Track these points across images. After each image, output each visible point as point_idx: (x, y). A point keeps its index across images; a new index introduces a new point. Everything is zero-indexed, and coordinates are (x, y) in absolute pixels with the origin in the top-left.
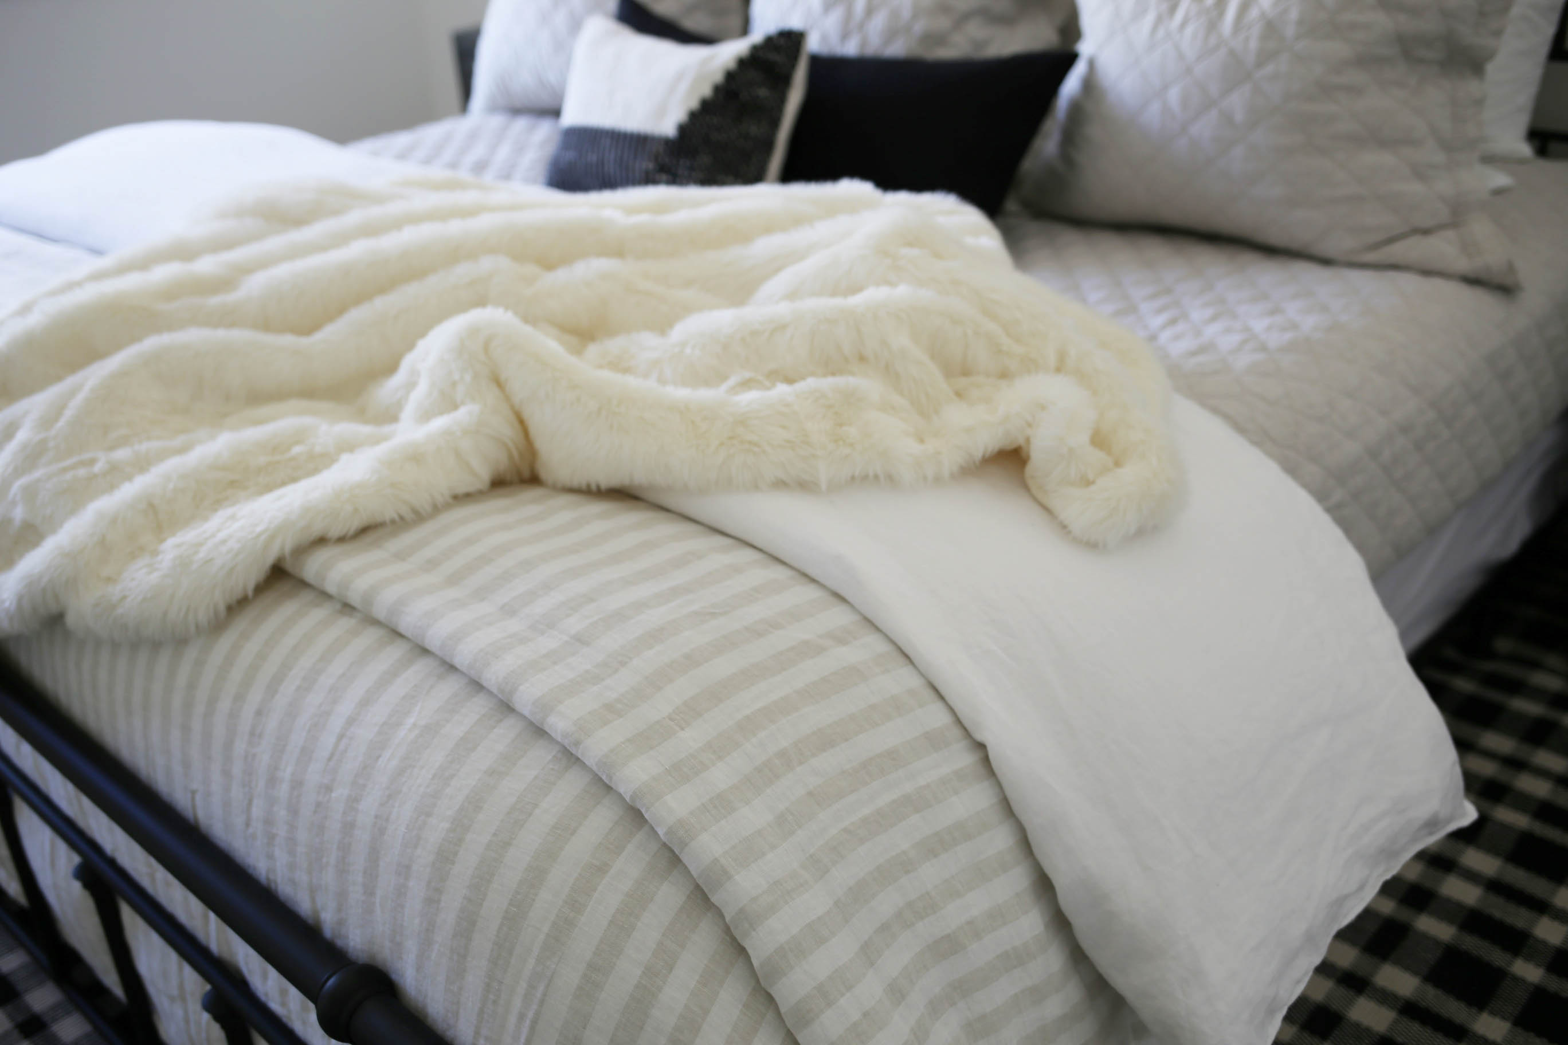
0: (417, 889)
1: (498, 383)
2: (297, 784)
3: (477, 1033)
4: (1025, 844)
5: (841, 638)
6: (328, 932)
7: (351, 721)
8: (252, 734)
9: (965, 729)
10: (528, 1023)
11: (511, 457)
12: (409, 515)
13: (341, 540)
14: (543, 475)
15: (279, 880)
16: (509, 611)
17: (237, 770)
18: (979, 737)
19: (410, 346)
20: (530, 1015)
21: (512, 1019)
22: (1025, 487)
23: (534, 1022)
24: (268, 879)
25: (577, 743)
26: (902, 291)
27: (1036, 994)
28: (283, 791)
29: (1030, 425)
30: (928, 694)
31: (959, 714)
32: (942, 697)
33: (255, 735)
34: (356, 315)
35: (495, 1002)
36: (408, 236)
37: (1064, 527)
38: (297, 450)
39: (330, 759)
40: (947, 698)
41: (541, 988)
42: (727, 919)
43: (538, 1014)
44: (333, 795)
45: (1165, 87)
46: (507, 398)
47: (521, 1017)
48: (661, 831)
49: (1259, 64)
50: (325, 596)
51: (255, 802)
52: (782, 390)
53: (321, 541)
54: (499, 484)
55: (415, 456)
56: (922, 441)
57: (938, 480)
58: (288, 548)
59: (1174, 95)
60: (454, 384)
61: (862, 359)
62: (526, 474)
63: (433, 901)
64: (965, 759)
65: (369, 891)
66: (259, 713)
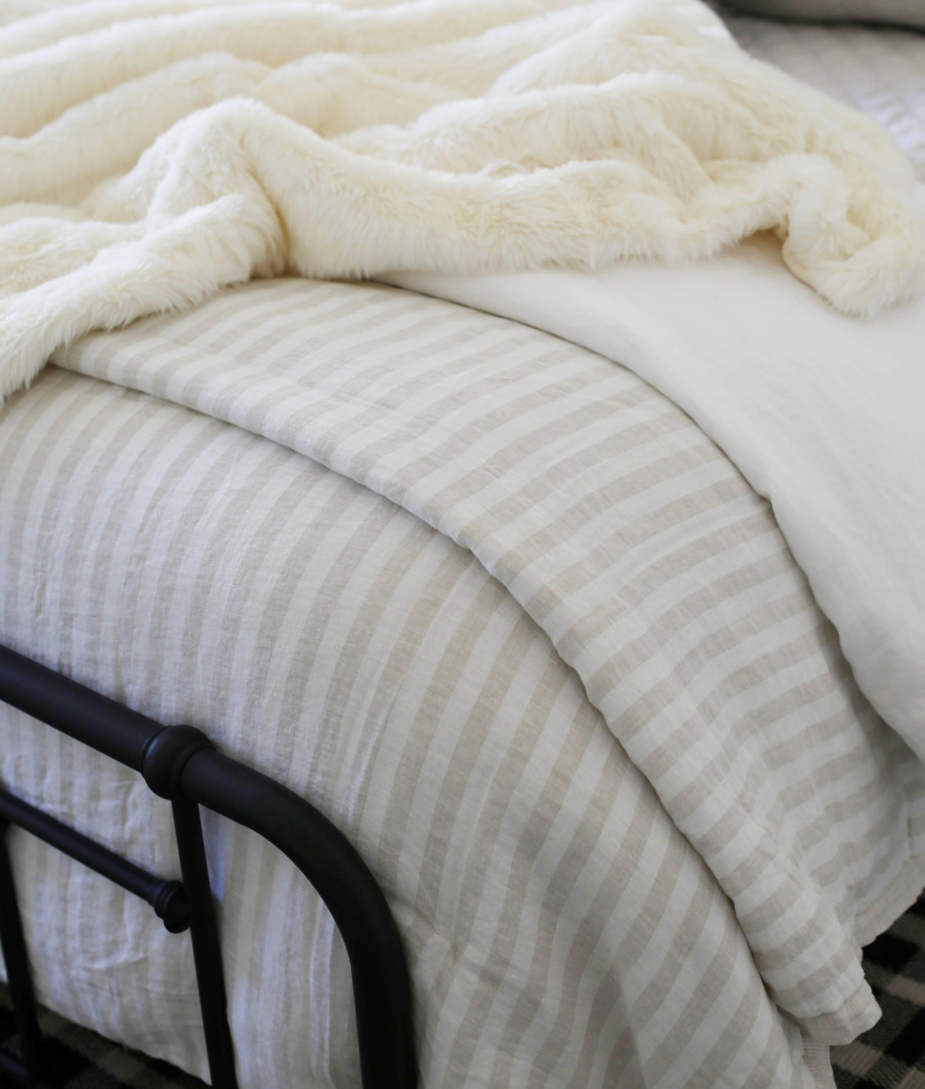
0: (247, 640)
1: (254, 174)
2: (104, 559)
3: (313, 770)
5: (629, 402)
6: (134, 705)
7: (160, 493)
8: (46, 517)
9: (749, 484)
10: (369, 750)
11: (268, 248)
12: (182, 304)
13: (117, 329)
14: (302, 266)
15: (74, 664)
16: (308, 382)
17: (27, 557)
18: (762, 489)
20: (372, 742)
21: (352, 751)
22: (785, 266)
23: (376, 749)
24: (60, 664)
25: (401, 492)
26: (652, 78)
27: (824, 730)
28: (86, 569)
29: (788, 203)
30: (713, 451)
31: (741, 469)
32: (725, 455)
33: (49, 519)
34: (72, 116)
35: (334, 737)
36: (118, 33)
37: (825, 299)
38: (45, 248)
39: (141, 530)
40: (730, 455)
41: (383, 715)
42: (555, 641)
43: (379, 740)
44: (147, 563)
46: (264, 188)
47: (362, 746)
48: (489, 566)
50: (105, 383)
51: (50, 585)
52: (541, 175)
53: (98, 331)
54: (256, 277)
55: (184, 247)
56: (683, 221)
57: (702, 259)
58: (68, 338)
60: (210, 175)
61: (617, 144)
62: (280, 266)
63: (265, 648)
64: (752, 512)
65: (190, 652)
66: (53, 496)
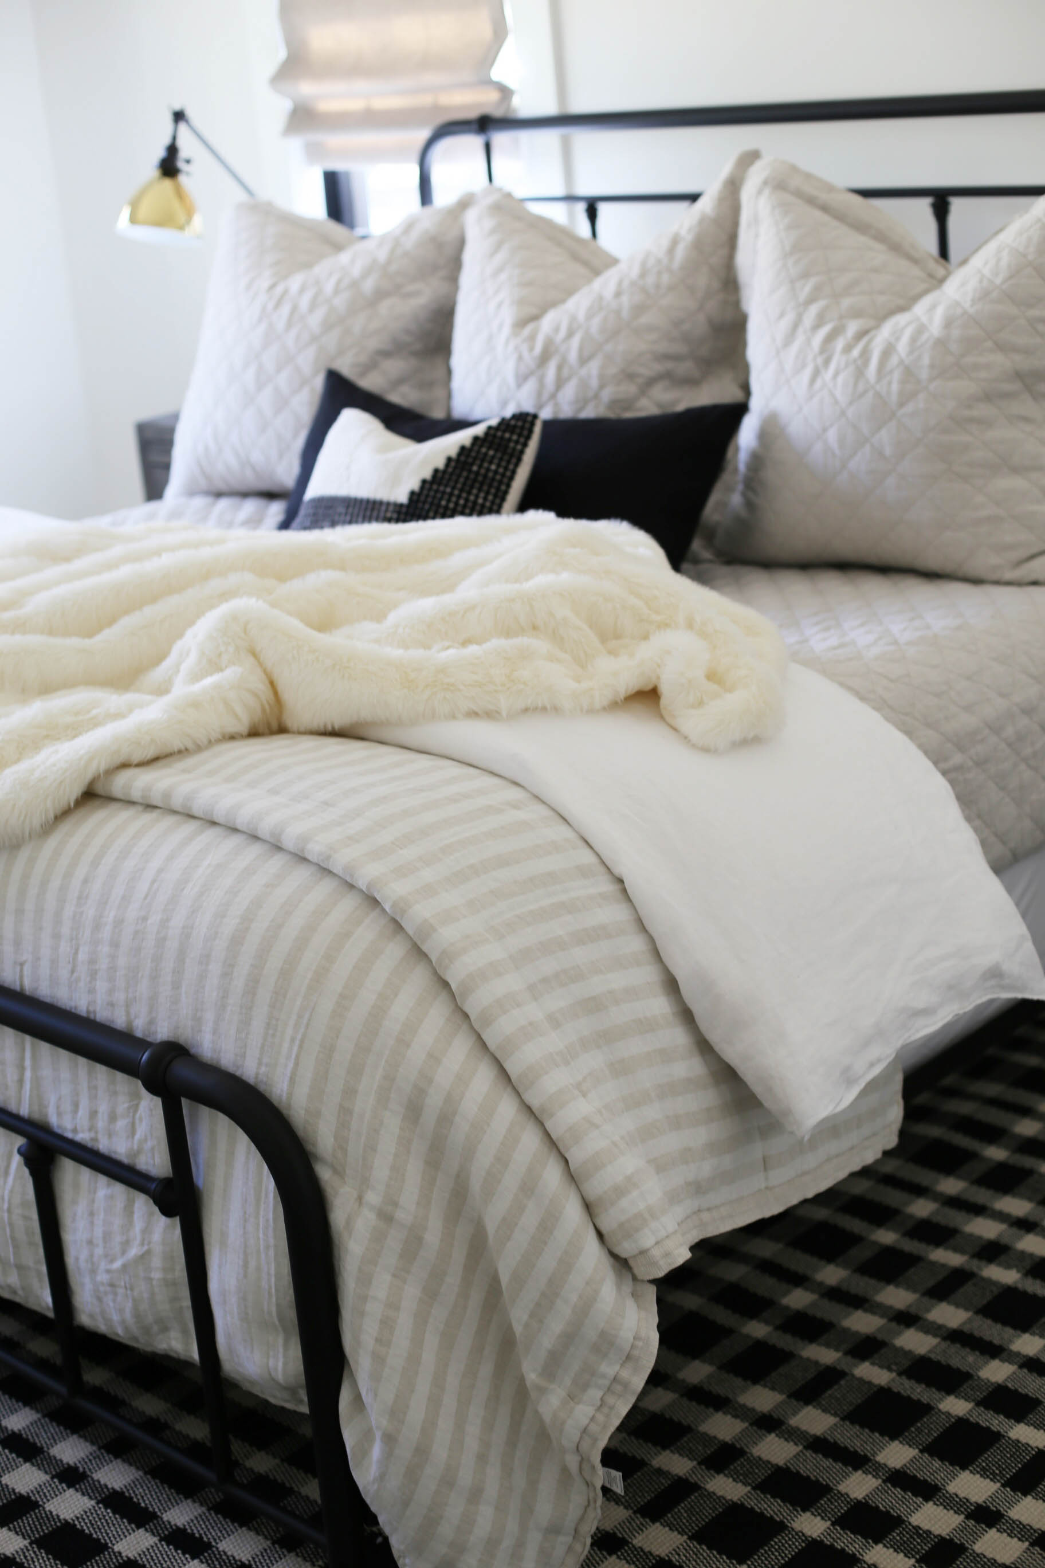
0: (215, 969)
1: (254, 653)
2: (119, 923)
3: (260, 1064)
4: (656, 954)
5: (516, 806)
6: (139, 1034)
7: (160, 871)
8: (79, 898)
9: (608, 868)
10: (297, 1042)
11: (264, 710)
12: (190, 746)
13: (141, 765)
14: (290, 722)
15: (98, 1009)
16: (274, 792)
17: (66, 930)
18: (618, 870)
19: (180, 635)
20: (299, 1036)
21: (286, 1045)
22: (662, 717)
23: (302, 1041)
24: (88, 1012)
25: (329, 857)
26: (565, 577)
27: (665, 1056)
28: (106, 933)
29: (659, 666)
30: (580, 843)
31: (602, 857)
32: (591, 847)
33: (81, 899)
34: (127, 622)
35: (273, 1035)
36: (166, 560)
37: (686, 738)
38: (94, 712)
39: (145, 898)
40: (594, 848)
41: (307, 1016)
42: (434, 960)
43: (304, 1036)
44: (149, 922)
45: (825, 430)
46: (261, 664)
47: (293, 1040)
48: (387, 907)
49: (901, 404)
50: (131, 803)
51: (81, 949)
52: (473, 649)
53: (125, 765)
54: (254, 733)
55: (195, 704)
56: (579, 682)
57: (591, 711)
58: (102, 768)
59: (832, 435)
60: (220, 655)
61: (535, 628)
62: (275, 725)
63: (227, 974)
64: (608, 887)
65: (176, 986)
66: (86, 881)
